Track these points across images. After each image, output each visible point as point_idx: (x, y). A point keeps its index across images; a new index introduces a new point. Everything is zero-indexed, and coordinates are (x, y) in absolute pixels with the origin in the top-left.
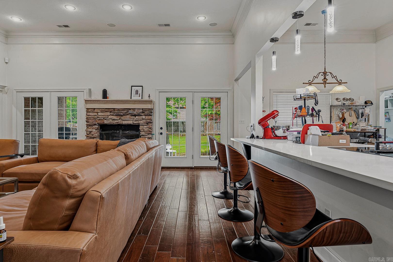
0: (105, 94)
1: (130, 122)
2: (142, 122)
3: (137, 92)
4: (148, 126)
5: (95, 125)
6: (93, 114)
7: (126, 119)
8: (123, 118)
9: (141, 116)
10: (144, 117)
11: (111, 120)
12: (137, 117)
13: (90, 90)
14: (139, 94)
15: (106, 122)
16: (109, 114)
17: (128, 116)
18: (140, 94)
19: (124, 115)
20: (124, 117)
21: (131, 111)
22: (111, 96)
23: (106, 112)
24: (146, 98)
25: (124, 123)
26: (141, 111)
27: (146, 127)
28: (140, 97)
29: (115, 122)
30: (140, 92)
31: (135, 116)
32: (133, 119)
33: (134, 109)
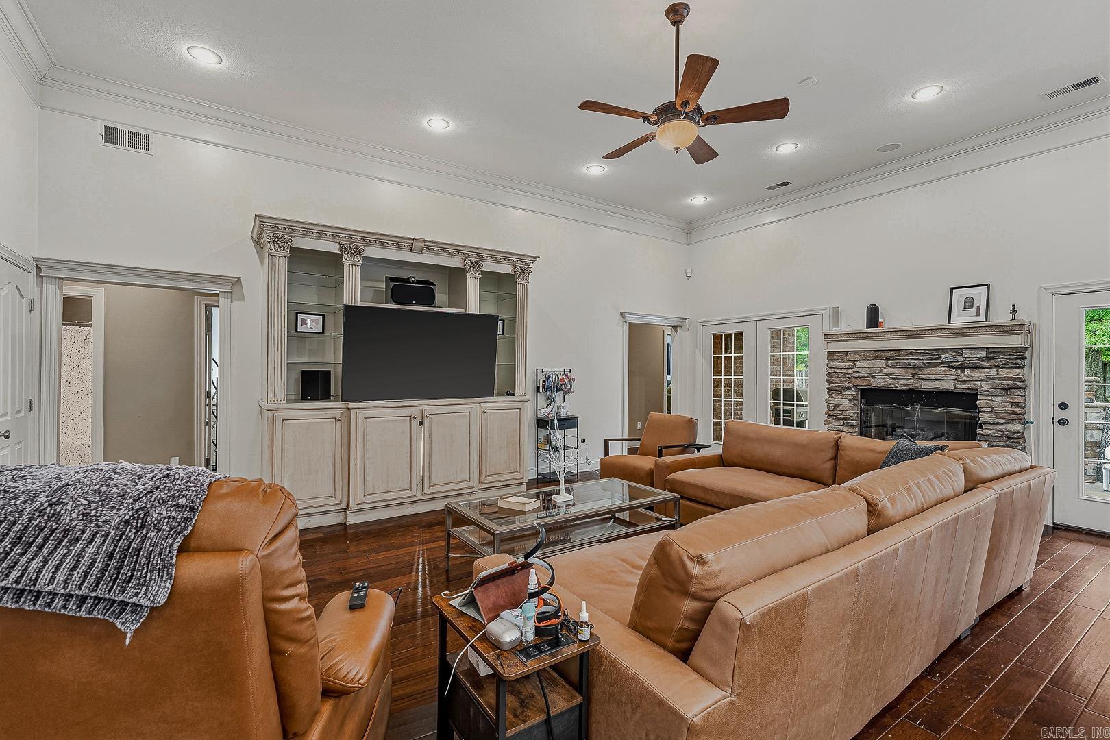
0: (873, 316)
1: (948, 386)
2: (984, 384)
3: (969, 303)
4: (1008, 398)
5: (848, 389)
6: (843, 365)
7: (933, 377)
8: (923, 374)
9: (983, 368)
10: (993, 372)
11: (888, 377)
12: (968, 372)
13: (837, 310)
14: (975, 308)
15: (875, 383)
16: (883, 363)
17: (940, 369)
18: (979, 308)
19: (926, 366)
20: (927, 371)
21: (945, 357)
22: (889, 321)
23: (876, 358)
24: (1001, 316)
25: (926, 386)
26: (984, 354)
27: (1000, 399)
28: (978, 314)
29: (900, 385)
30: (980, 301)
31: (963, 368)
32: (954, 377)
33: (959, 351)
